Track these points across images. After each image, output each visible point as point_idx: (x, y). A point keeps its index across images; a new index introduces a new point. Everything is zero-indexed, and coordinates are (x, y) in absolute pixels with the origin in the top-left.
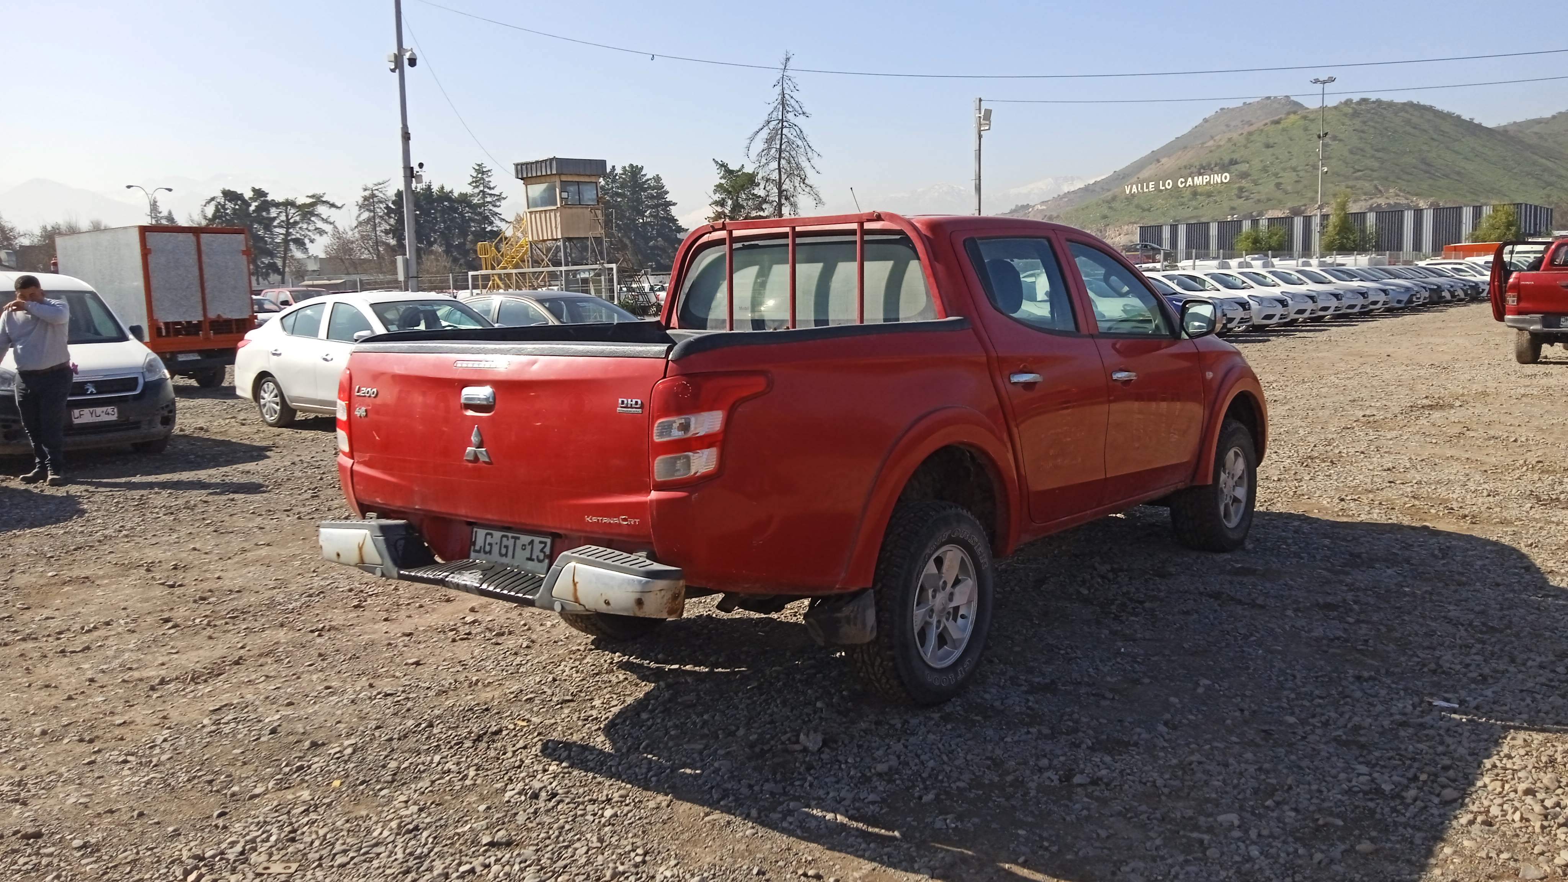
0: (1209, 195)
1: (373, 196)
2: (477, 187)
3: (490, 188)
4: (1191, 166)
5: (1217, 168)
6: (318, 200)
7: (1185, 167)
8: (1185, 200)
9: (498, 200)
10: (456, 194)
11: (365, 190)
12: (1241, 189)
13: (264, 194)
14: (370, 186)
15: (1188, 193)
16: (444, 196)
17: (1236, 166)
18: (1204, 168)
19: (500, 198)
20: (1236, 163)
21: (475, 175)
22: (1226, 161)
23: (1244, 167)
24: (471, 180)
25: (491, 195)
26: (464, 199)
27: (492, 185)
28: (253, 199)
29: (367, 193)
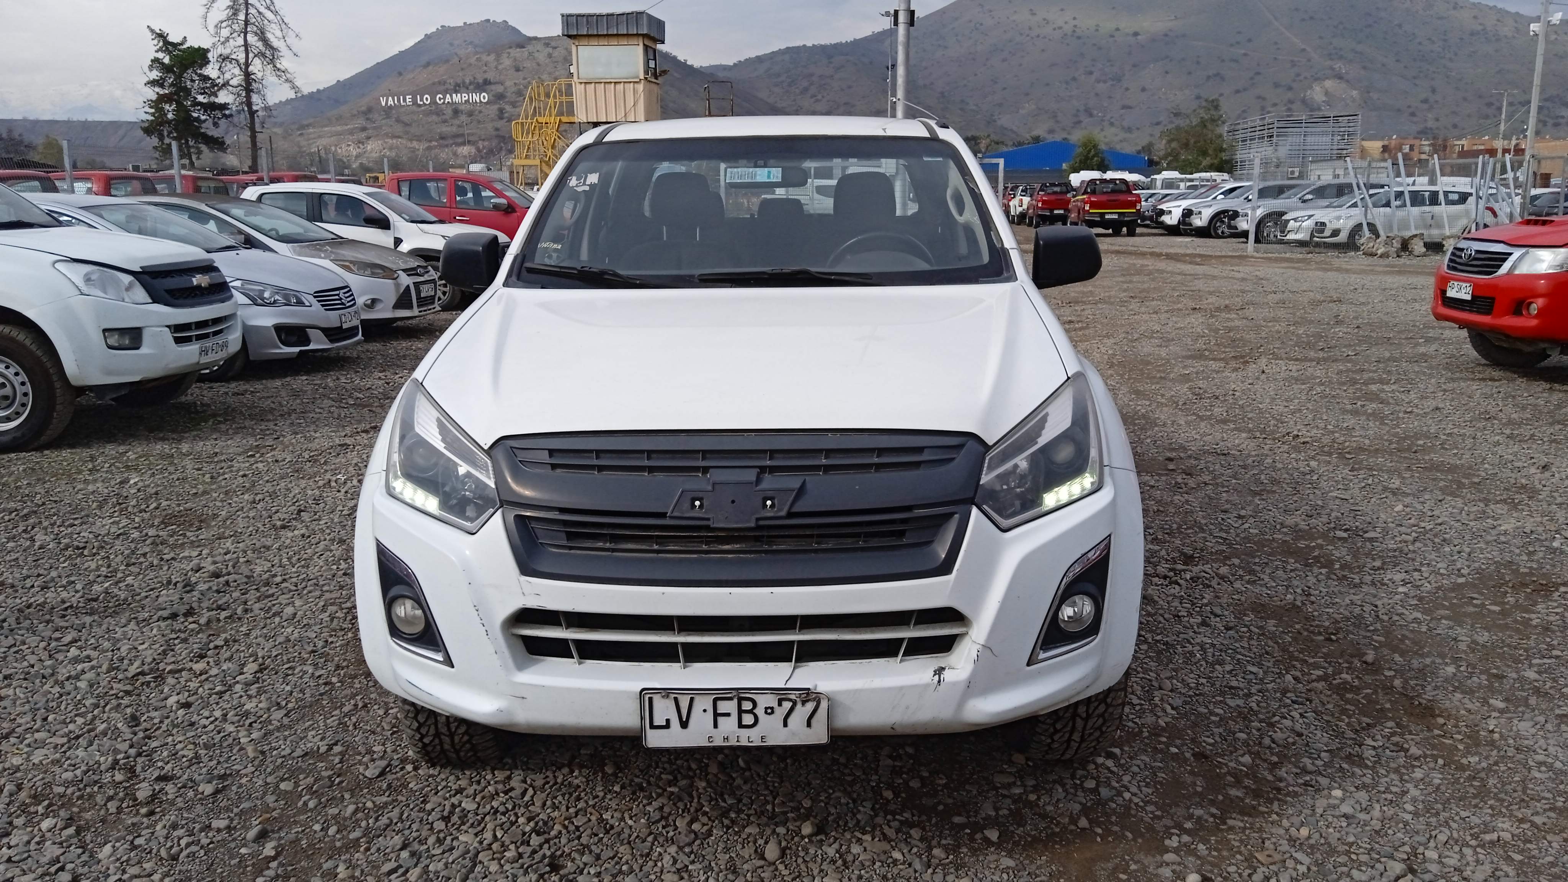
0: (470, 114)
4: (445, 83)
5: (471, 87)
7: (439, 83)
8: (447, 117)
12: (501, 111)
15: (449, 112)
17: (493, 87)
18: (457, 85)
20: (490, 83)
22: (481, 81)
23: (500, 89)
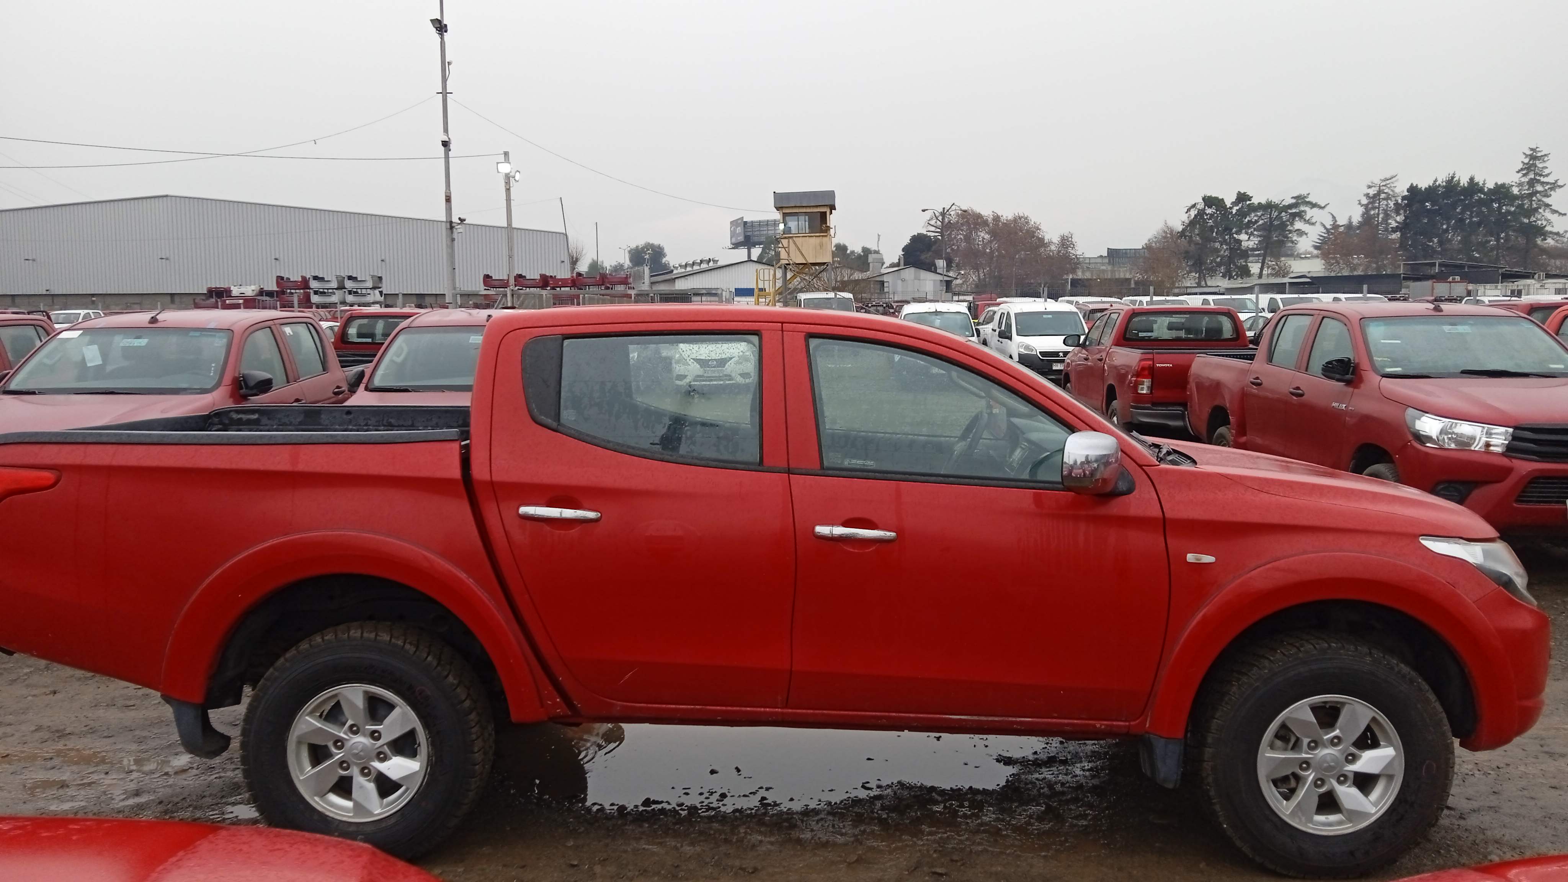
1: (1380, 192)
2: (1524, 175)
3: (1541, 175)
6: (1301, 200)
9: (1551, 189)
10: (1490, 185)
11: (1369, 187)
13: (1250, 198)
14: (1377, 181)
16: (1473, 187)
19: (1555, 186)
21: (1526, 161)
24: (1521, 166)
25: (1543, 183)
26: (1501, 192)
27: (1546, 171)
28: (1235, 204)
29: (1372, 192)
